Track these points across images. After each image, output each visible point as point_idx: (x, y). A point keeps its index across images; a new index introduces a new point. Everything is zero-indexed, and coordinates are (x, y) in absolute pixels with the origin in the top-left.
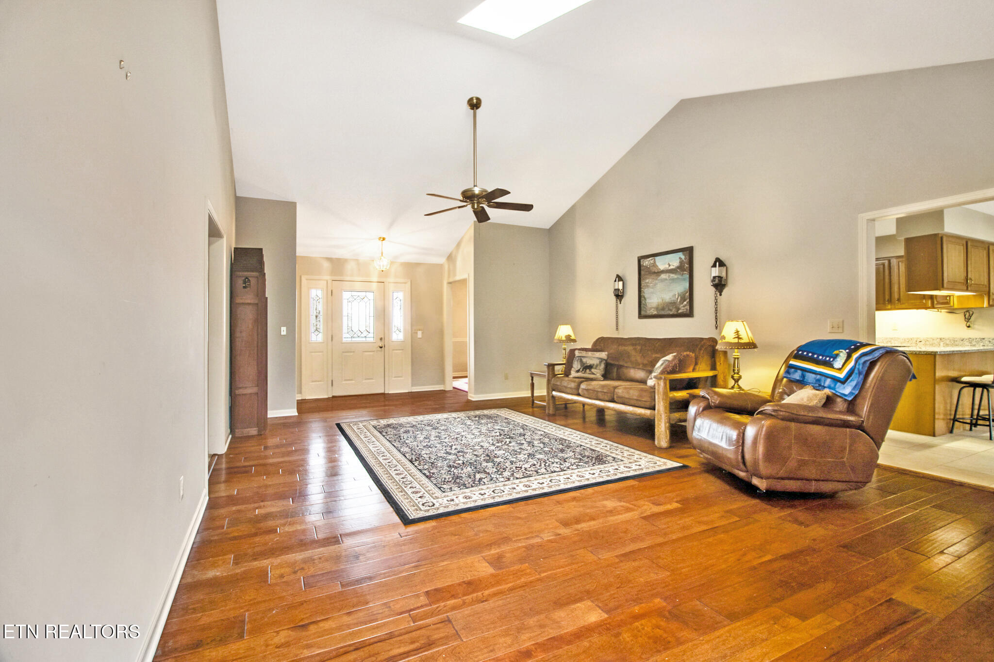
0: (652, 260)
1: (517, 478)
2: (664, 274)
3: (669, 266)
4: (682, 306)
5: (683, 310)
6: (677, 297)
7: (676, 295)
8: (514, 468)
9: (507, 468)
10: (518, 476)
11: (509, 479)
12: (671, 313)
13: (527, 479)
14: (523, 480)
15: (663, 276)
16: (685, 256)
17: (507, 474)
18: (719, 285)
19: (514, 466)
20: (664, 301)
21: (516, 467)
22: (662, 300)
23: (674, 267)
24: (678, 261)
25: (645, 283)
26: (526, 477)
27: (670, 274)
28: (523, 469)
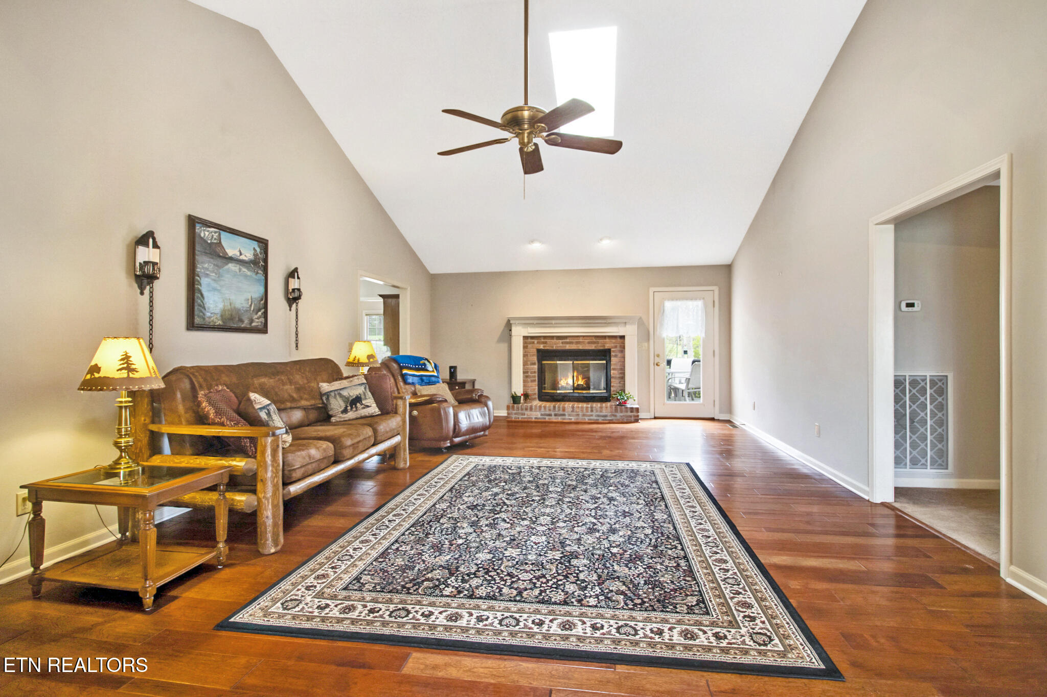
0: (215, 232)
2: (233, 265)
3: (241, 254)
4: (256, 317)
5: (258, 322)
6: (250, 303)
7: (248, 300)
12: (243, 326)
15: (231, 266)
16: (261, 250)
18: (293, 298)
20: (232, 306)
22: (230, 304)
23: (246, 259)
24: (252, 252)
25: (203, 268)
27: (241, 267)
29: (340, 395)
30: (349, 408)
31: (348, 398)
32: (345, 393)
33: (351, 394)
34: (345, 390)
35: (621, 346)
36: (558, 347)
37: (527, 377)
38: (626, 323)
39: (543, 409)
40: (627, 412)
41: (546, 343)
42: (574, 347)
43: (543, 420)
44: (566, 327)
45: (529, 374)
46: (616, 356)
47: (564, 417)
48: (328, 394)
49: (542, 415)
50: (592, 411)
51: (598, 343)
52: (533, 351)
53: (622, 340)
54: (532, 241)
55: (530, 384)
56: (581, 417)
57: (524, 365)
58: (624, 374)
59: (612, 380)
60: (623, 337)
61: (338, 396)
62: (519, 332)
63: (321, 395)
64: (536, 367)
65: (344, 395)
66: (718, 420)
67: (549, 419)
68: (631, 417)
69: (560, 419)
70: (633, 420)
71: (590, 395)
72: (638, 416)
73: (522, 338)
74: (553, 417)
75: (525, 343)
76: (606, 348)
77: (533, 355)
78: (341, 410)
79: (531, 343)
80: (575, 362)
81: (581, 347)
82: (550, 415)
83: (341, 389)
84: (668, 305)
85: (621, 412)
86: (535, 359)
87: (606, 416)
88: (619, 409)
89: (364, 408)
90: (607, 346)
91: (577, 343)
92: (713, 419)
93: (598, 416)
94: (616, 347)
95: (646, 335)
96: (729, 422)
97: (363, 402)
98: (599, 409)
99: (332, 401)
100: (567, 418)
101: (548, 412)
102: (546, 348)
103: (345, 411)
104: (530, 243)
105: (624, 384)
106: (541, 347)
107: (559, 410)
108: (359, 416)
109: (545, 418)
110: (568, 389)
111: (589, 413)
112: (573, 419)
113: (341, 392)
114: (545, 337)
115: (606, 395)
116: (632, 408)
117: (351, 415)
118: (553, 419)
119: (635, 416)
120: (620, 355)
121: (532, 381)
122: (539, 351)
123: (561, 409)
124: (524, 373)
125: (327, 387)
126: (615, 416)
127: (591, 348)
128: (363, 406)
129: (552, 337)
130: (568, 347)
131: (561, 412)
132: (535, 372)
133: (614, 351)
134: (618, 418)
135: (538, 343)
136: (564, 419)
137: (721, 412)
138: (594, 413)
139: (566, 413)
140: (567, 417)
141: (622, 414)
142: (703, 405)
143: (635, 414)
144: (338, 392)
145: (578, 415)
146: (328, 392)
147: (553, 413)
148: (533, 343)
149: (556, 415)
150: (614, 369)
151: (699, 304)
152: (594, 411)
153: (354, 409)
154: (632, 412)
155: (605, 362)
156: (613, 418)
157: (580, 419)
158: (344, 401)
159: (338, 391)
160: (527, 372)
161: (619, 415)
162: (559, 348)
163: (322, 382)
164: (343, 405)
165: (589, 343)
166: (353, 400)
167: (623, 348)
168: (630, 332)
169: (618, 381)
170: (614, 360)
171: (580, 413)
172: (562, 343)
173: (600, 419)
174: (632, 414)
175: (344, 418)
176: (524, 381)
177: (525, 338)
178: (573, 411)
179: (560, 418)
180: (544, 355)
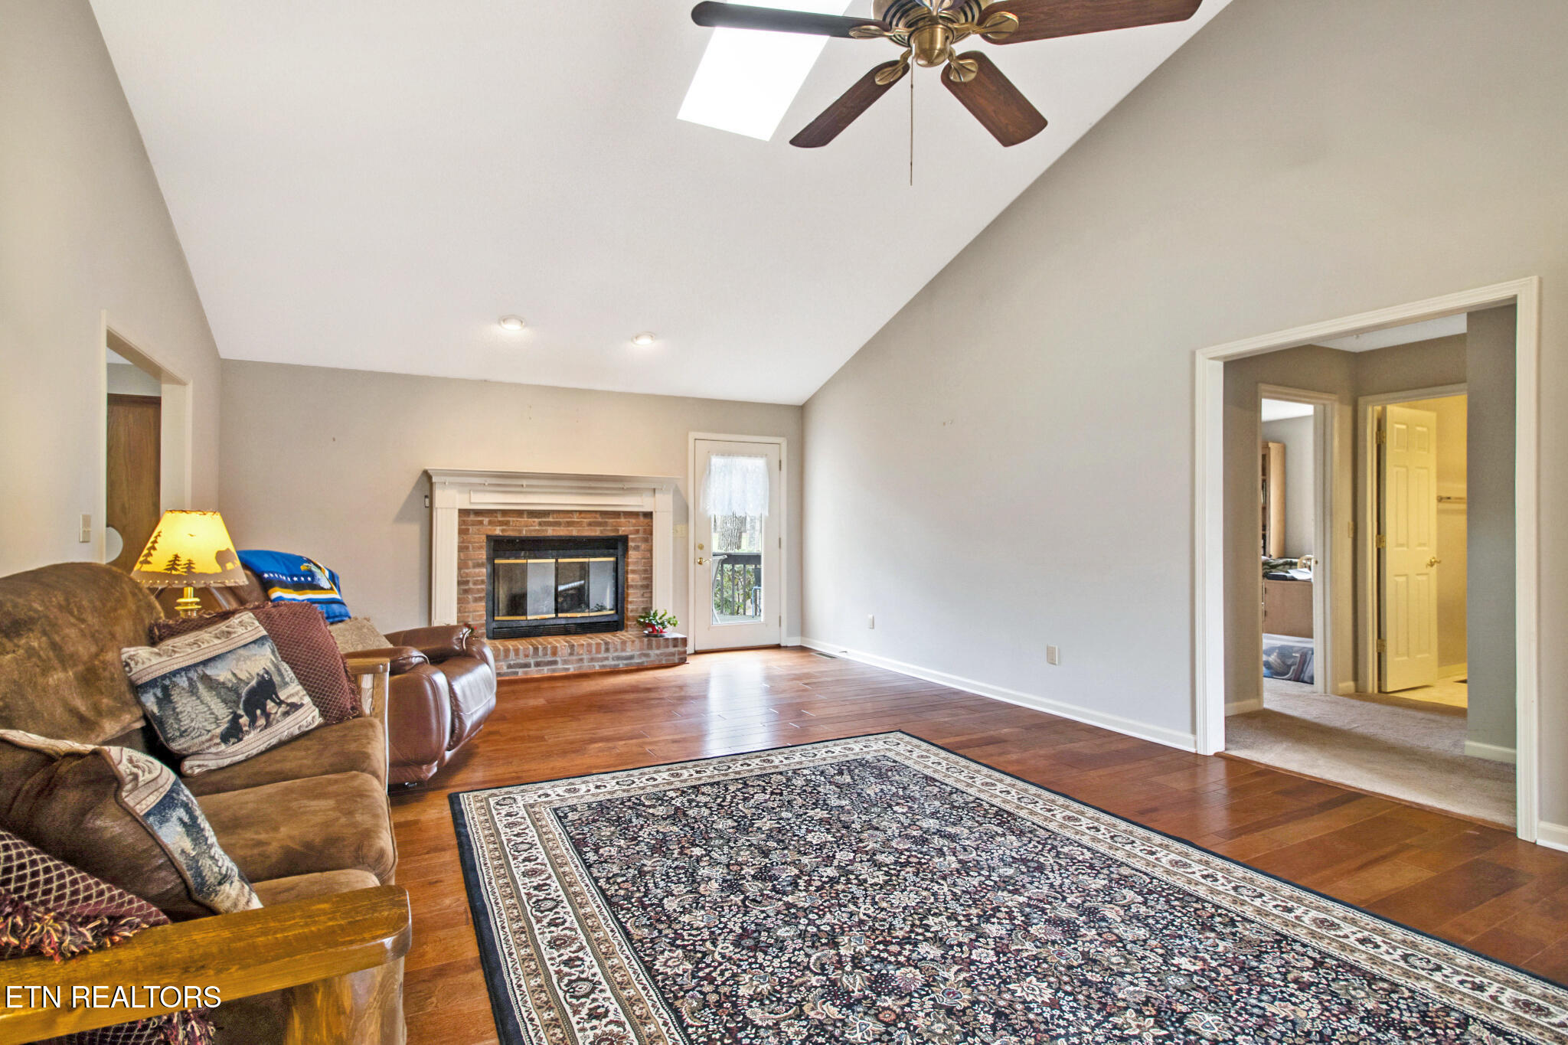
1: (781, 773)
8: (785, 793)
9: (799, 794)
10: (779, 777)
11: (795, 772)
13: (764, 772)
14: (773, 771)
17: (799, 782)
19: (786, 797)
21: (781, 794)
26: (766, 775)
28: (769, 790)
29: (206, 679)
30: (244, 720)
31: (235, 690)
32: (221, 673)
33: (243, 676)
34: (219, 664)
35: (645, 531)
36: (531, 531)
37: (466, 591)
38: (654, 490)
39: (512, 654)
40: (667, 647)
41: (507, 523)
42: (562, 532)
43: (512, 677)
44: (545, 493)
45: (471, 586)
46: (637, 548)
47: (553, 667)
48: (164, 685)
49: (510, 666)
50: (607, 650)
51: (605, 524)
52: (479, 538)
53: (648, 520)
54: (505, 319)
55: (472, 605)
56: (586, 663)
57: (460, 568)
58: (650, 579)
59: (631, 591)
60: (649, 515)
61: (200, 686)
62: (449, 503)
63: (137, 689)
64: (484, 571)
65: (221, 679)
66: (786, 647)
67: (526, 673)
68: (673, 654)
69: (546, 671)
70: (677, 661)
71: (588, 621)
72: (685, 652)
73: (456, 514)
74: (533, 668)
75: (462, 523)
76: (620, 533)
77: (481, 548)
78: (219, 731)
79: (474, 524)
80: (560, 560)
81: (574, 532)
82: (527, 665)
83: (205, 663)
84: (717, 461)
85: (658, 648)
86: (483, 555)
87: (631, 657)
88: (654, 643)
89: (286, 714)
90: (622, 531)
91: (569, 524)
92: (778, 647)
93: (619, 658)
94: (637, 532)
95: (683, 513)
96: (802, 649)
97: (282, 695)
98: (619, 647)
99: (184, 704)
100: (560, 669)
101: (522, 661)
102: (506, 534)
103: (233, 733)
104: (499, 323)
105: (651, 597)
106: (498, 531)
107: (545, 654)
108: (274, 741)
109: (517, 673)
110: (548, 613)
111: (603, 655)
112: (572, 669)
113: (210, 671)
114: (504, 512)
115: (616, 618)
116: (675, 639)
117: (254, 742)
118: (534, 672)
119: (680, 653)
120: (643, 546)
121: (476, 600)
122: (489, 538)
123: (549, 652)
124: (460, 583)
125: (155, 660)
126: (647, 655)
127: (593, 534)
128: (283, 708)
129: (520, 513)
130: (550, 532)
131: (549, 658)
132: (482, 582)
133: (633, 540)
134: (652, 659)
135: (490, 523)
136: (554, 670)
137: (790, 634)
138: (610, 655)
139: (558, 659)
140: (560, 666)
141: (658, 652)
142: (766, 624)
143: (680, 649)
144: (198, 673)
145: (581, 660)
146: (164, 677)
147: (532, 661)
148: (481, 523)
149: (538, 664)
150: (634, 572)
151: (759, 463)
152: (612, 650)
153: (262, 722)
154: (675, 646)
155: (612, 559)
156: (644, 659)
157: (586, 666)
158: (224, 701)
159: (200, 669)
160: (467, 582)
161: (654, 653)
162: (534, 534)
163: (130, 645)
164: (223, 712)
165: (590, 524)
166: (252, 692)
167: (649, 532)
168: (661, 506)
169: (639, 592)
170: (633, 555)
171: (585, 657)
172: (540, 524)
173: (622, 664)
174: (676, 649)
175: (234, 754)
176: (460, 601)
177: (463, 512)
178: (571, 654)
179: (546, 668)
180: (500, 546)
